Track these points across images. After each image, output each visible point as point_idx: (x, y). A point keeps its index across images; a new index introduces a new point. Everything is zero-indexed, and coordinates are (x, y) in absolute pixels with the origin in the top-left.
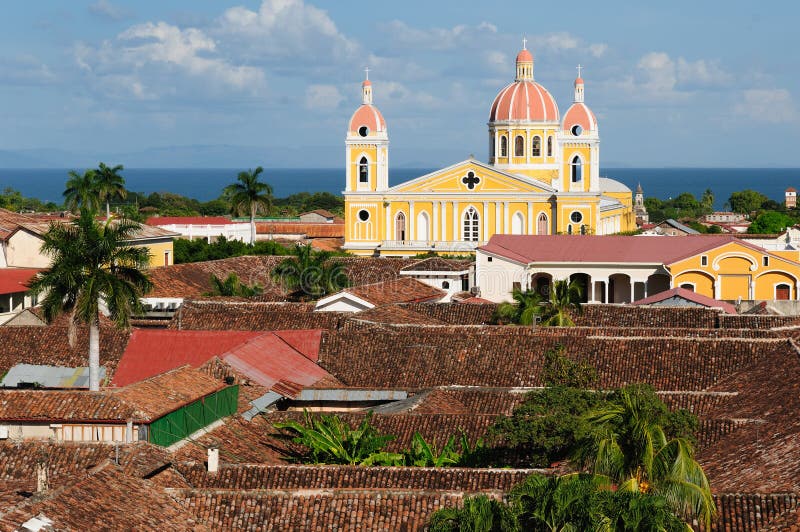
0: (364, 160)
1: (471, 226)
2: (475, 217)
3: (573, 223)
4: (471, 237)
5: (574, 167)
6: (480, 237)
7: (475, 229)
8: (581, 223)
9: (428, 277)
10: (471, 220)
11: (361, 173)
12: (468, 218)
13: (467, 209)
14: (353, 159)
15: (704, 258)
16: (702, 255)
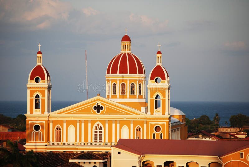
0: (37, 96)
1: (98, 134)
2: (101, 128)
3: (155, 132)
4: (98, 140)
5: (156, 101)
6: (103, 140)
7: (101, 135)
8: (160, 132)
9: (84, 163)
10: (98, 130)
11: (36, 103)
12: (97, 129)
13: (96, 124)
14: (31, 96)
15: (242, 154)
16: (240, 152)
